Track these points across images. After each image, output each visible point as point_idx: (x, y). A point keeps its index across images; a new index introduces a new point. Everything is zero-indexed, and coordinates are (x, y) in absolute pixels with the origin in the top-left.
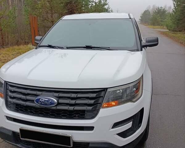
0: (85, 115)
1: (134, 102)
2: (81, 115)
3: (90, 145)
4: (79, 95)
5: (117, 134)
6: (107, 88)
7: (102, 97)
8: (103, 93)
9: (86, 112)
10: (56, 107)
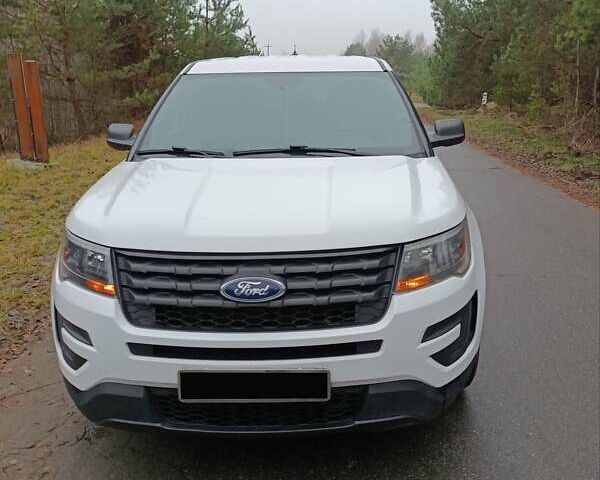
0: (357, 315)
1: (461, 275)
2: (347, 316)
3: (371, 391)
4: (338, 267)
5: (431, 356)
6: (403, 244)
7: (393, 266)
8: (392, 256)
9: (357, 307)
10: (280, 301)
